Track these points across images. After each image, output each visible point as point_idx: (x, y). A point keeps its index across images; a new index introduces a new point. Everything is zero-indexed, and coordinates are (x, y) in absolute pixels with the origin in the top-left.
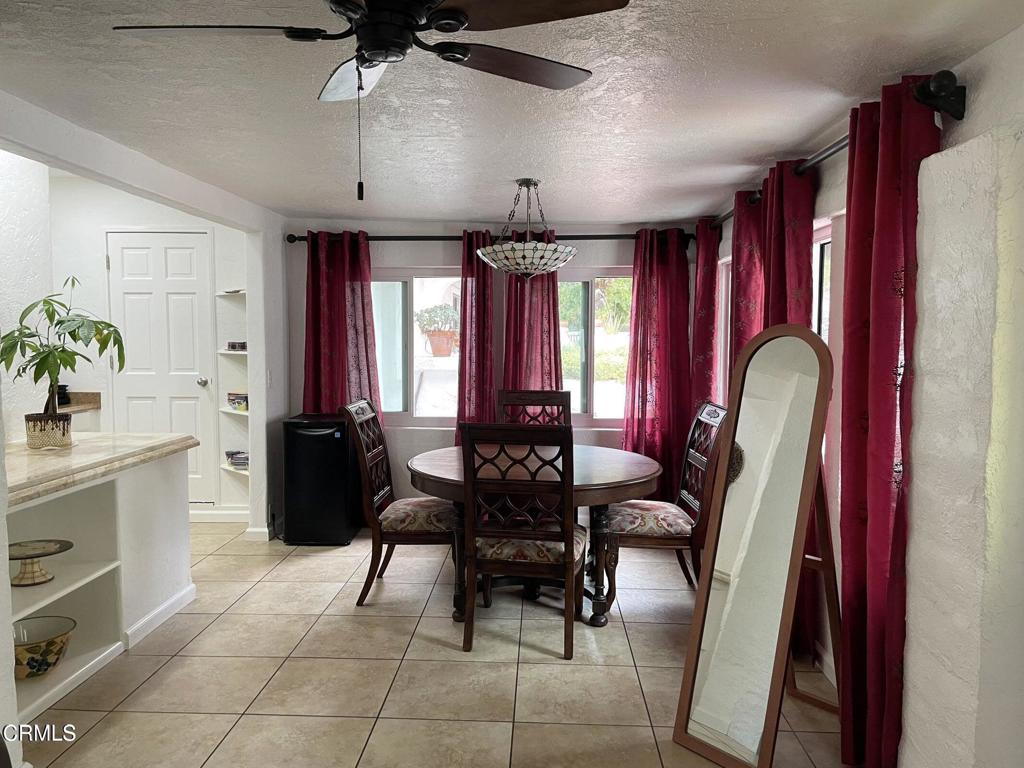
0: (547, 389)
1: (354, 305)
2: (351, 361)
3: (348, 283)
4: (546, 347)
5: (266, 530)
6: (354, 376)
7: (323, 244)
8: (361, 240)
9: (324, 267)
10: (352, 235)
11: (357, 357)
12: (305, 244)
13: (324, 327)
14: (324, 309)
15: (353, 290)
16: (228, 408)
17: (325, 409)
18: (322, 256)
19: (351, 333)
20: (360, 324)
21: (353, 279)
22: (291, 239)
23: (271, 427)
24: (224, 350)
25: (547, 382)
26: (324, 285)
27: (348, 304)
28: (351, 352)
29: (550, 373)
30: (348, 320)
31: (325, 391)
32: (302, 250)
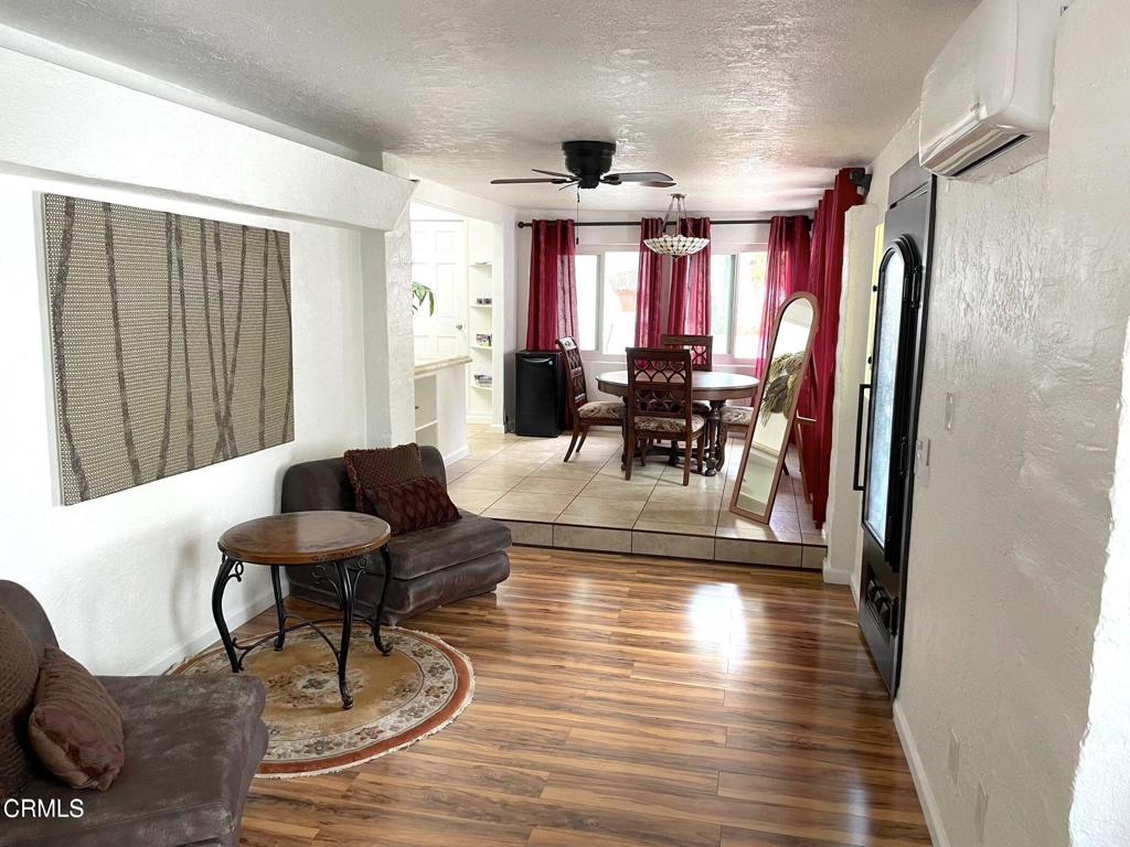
0: (700, 334)
1: (563, 273)
2: (560, 313)
3: (559, 256)
4: (700, 304)
5: (503, 426)
6: (561, 323)
7: (543, 228)
8: (569, 225)
9: (543, 246)
10: (563, 221)
11: (564, 311)
12: (530, 228)
13: (542, 288)
14: (543, 276)
15: (562, 262)
16: (477, 344)
17: (541, 347)
18: (542, 238)
19: (560, 293)
20: (567, 288)
21: (563, 253)
22: (521, 225)
23: (506, 357)
24: (474, 303)
25: (700, 329)
26: (542, 258)
27: (559, 272)
28: (560, 306)
29: (702, 324)
30: (559, 284)
31: (541, 334)
32: (528, 232)
